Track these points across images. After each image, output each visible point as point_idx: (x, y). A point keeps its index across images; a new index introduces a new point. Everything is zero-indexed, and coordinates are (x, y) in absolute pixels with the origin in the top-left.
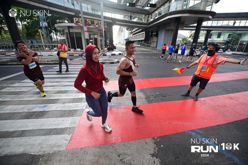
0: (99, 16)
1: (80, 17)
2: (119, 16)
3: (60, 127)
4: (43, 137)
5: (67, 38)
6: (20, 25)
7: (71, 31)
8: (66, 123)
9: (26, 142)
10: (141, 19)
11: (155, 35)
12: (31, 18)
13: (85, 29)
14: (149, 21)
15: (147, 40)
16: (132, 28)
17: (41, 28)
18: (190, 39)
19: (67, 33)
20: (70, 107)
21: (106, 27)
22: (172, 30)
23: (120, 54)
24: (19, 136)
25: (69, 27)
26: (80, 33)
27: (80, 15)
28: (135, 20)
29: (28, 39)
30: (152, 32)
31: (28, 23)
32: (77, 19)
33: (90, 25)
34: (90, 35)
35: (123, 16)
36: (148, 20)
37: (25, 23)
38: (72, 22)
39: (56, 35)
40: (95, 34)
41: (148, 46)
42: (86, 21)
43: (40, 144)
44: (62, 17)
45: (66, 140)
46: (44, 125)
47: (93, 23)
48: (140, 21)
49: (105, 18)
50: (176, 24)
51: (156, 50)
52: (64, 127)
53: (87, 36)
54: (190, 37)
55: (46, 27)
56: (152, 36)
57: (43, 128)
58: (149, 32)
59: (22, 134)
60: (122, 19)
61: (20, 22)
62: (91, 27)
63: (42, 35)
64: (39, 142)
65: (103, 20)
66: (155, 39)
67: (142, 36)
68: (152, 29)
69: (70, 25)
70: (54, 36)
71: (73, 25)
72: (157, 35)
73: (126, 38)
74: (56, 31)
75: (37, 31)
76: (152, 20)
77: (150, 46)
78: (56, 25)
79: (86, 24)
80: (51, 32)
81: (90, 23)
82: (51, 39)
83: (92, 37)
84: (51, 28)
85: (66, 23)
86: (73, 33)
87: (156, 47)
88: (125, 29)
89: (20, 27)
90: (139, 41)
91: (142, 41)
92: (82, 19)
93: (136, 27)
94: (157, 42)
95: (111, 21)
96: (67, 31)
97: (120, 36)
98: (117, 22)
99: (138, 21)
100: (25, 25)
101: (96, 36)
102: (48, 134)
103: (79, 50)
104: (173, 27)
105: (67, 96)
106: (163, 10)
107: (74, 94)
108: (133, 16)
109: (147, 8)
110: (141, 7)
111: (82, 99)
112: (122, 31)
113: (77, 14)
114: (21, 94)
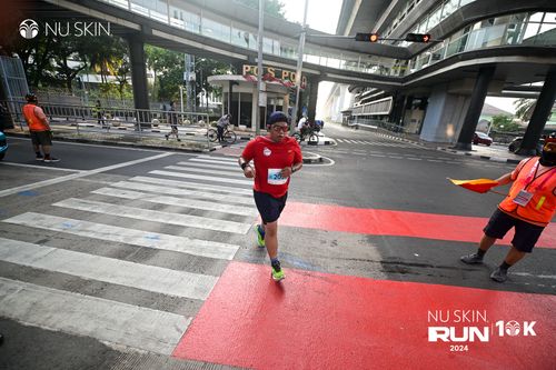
0: (294, 63)
1: (256, 64)
2: (336, 63)
3: (172, 293)
4: (136, 309)
5: (225, 103)
6: (152, 76)
7: (235, 89)
8: (186, 285)
9: (103, 311)
10: (387, 69)
11: (418, 106)
12: (170, 62)
13: (262, 86)
14: (407, 74)
15: (396, 116)
16: (364, 87)
17: (184, 83)
18: (516, 120)
19: (226, 94)
20: (202, 249)
21: (305, 83)
22: (467, 96)
23: (327, 143)
24: (95, 295)
25: (232, 83)
26: (251, 95)
27: (257, 60)
28: (372, 71)
29: (160, 101)
30: (411, 98)
31: (165, 73)
32: (249, 67)
33: (272, 79)
34: (269, 99)
35: (344, 62)
36: (403, 72)
37: (161, 73)
38: (240, 73)
39: (207, 96)
40: (278, 98)
41: (396, 131)
42: (265, 72)
43: (126, 323)
44: (222, 63)
45: (178, 330)
46: (143, 279)
47: (278, 75)
48: (383, 73)
49: (306, 65)
50: (480, 81)
51: (417, 140)
52: (180, 295)
53: (262, 100)
54: (518, 114)
55: (192, 82)
56: (409, 107)
57: (142, 287)
58: (404, 97)
59: (101, 289)
60: (342, 67)
61: (152, 72)
62: (274, 82)
63: (184, 95)
64: (125, 319)
65: (300, 70)
66: (417, 114)
67: (384, 107)
68: (411, 92)
69: (235, 78)
70: (203, 98)
71: (240, 78)
72: (423, 107)
73: (346, 108)
74: (209, 89)
75: (177, 89)
76: (413, 71)
77: (401, 131)
78: (210, 79)
79: (266, 76)
80: (198, 91)
81: (273, 75)
82: (198, 103)
83: (272, 103)
84: (200, 84)
85: (229, 75)
86: (237, 93)
87: (419, 133)
88: (345, 89)
89: (151, 81)
90: (375, 117)
91: (382, 116)
92: (260, 65)
93: (372, 85)
94: (421, 123)
95: (317, 73)
96: (227, 90)
97: (332, 103)
98: (329, 75)
99: (378, 73)
100: (160, 77)
101: (281, 103)
102: (147, 305)
103: (243, 127)
104: (470, 87)
105: (202, 222)
106: (446, 48)
107: (217, 222)
108: (369, 61)
109: (405, 44)
110: (388, 43)
111: (229, 234)
112: (338, 94)
113: (251, 57)
114: (123, 204)
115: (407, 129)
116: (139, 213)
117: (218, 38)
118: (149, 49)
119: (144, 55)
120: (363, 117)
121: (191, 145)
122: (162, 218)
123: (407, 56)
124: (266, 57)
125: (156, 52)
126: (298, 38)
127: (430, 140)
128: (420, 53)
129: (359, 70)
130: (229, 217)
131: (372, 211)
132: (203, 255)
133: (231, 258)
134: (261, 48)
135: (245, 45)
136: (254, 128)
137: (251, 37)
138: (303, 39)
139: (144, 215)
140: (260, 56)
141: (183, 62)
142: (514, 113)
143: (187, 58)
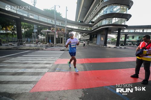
0: (64, 27)
2: (75, 27)
5: (46, 38)
6: (23, 31)
7: (49, 34)
10: (87, 29)
11: (95, 37)
12: (29, 27)
15: (91, 39)
16: (83, 33)
17: (34, 33)
19: (46, 35)
25: (48, 32)
26: (54, 35)
28: (84, 29)
29: (26, 37)
30: (94, 35)
31: (28, 30)
32: (53, 28)
33: (59, 31)
34: (59, 36)
36: (91, 29)
37: (26, 30)
38: (50, 30)
39: (41, 36)
40: (61, 36)
42: (57, 29)
44: (45, 27)
45: (31, 87)
47: (61, 30)
48: (87, 30)
49: (67, 28)
51: (96, 44)
53: (57, 36)
55: (36, 32)
56: (93, 37)
58: (92, 35)
60: (77, 28)
61: (24, 30)
62: (60, 32)
63: (34, 36)
65: (66, 29)
66: (95, 39)
67: (88, 37)
69: (49, 31)
70: (40, 37)
71: (50, 31)
72: (96, 37)
73: (79, 38)
74: (42, 34)
75: (31, 34)
76: (93, 29)
77: (92, 43)
78: (41, 31)
79: (57, 30)
80: (38, 34)
81: (59, 30)
82: (38, 38)
84: (39, 32)
87: (96, 43)
88: (79, 34)
89: (23, 32)
90: (86, 40)
91: (88, 40)
92: (55, 28)
93: (85, 32)
94: (96, 40)
95: (71, 30)
98: (74, 30)
100: (26, 31)
101: (62, 37)
104: (104, 32)
105: (38, 65)
106: (98, 24)
107: (43, 65)
108: (83, 27)
109: (90, 23)
110: (87, 23)
111: (46, 67)
112: (77, 35)
113: (53, 26)
114: (14, 63)
115: (94, 42)
116: (19, 65)
117: (44, 21)
118: (23, 23)
119: (21, 25)
120: (84, 40)
121: (36, 48)
122: (26, 66)
123: (91, 26)
124: (57, 26)
125: (25, 24)
126: (65, 22)
127: (99, 44)
128: (93, 25)
129: (81, 29)
130: (47, 64)
131: (83, 59)
132: (39, 72)
133: (46, 72)
134: (55, 24)
135: (52, 23)
136: (55, 44)
137: (53, 21)
138: (66, 22)
139: (21, 65)
140: (55, 26)
141: (33, 27)
142: (115, 38)
143: (35, 26)
